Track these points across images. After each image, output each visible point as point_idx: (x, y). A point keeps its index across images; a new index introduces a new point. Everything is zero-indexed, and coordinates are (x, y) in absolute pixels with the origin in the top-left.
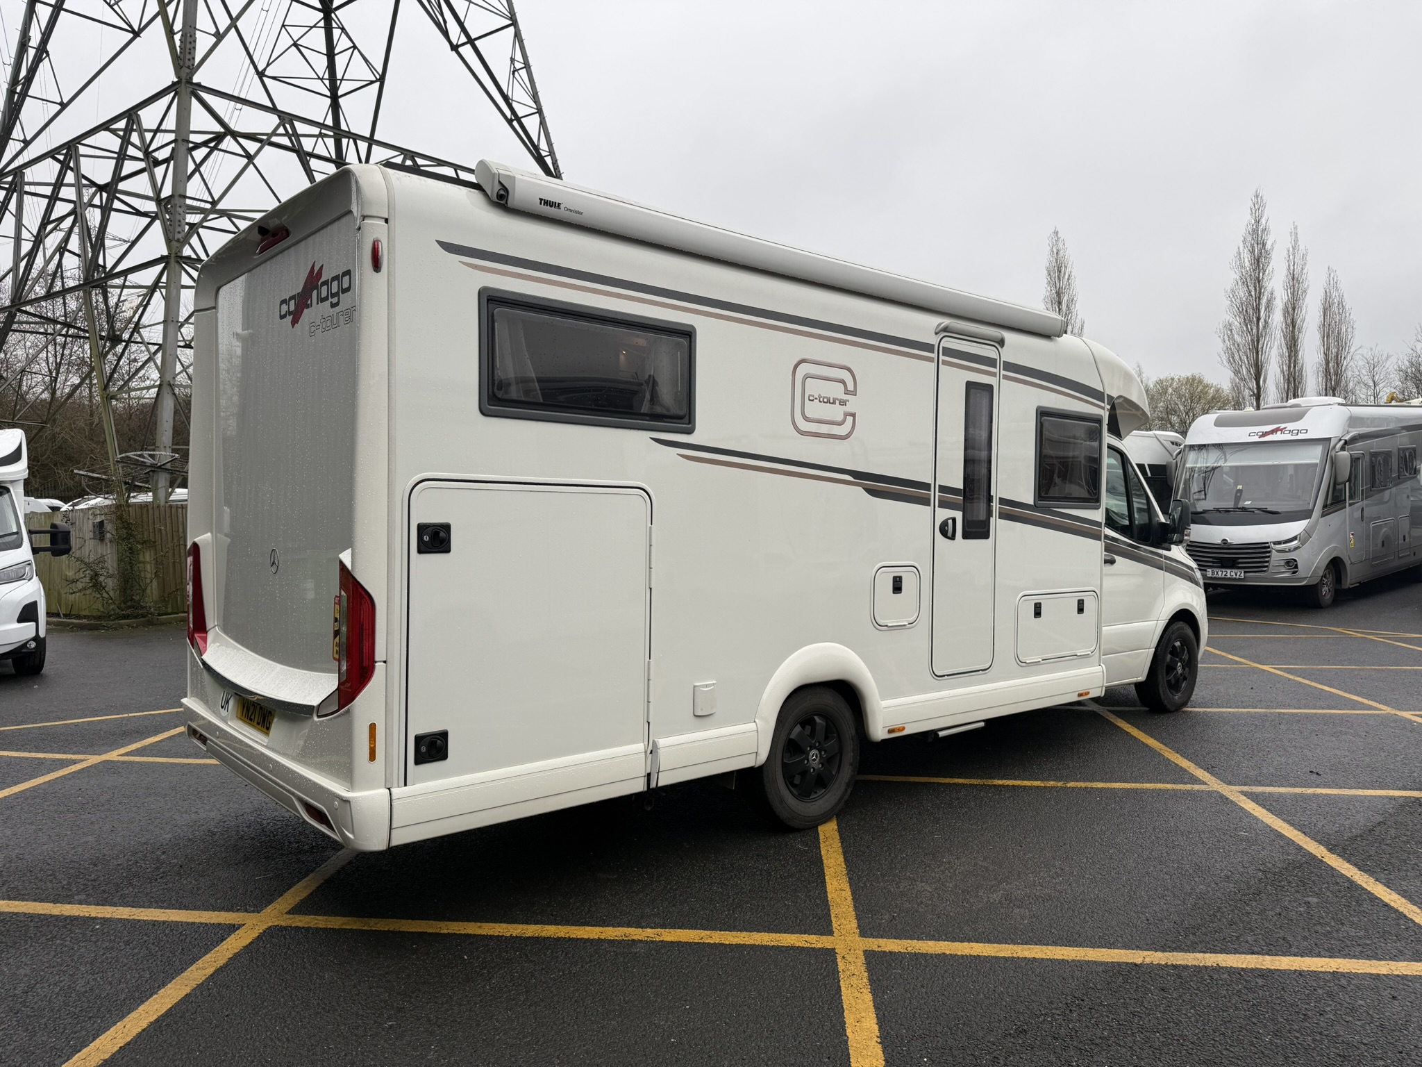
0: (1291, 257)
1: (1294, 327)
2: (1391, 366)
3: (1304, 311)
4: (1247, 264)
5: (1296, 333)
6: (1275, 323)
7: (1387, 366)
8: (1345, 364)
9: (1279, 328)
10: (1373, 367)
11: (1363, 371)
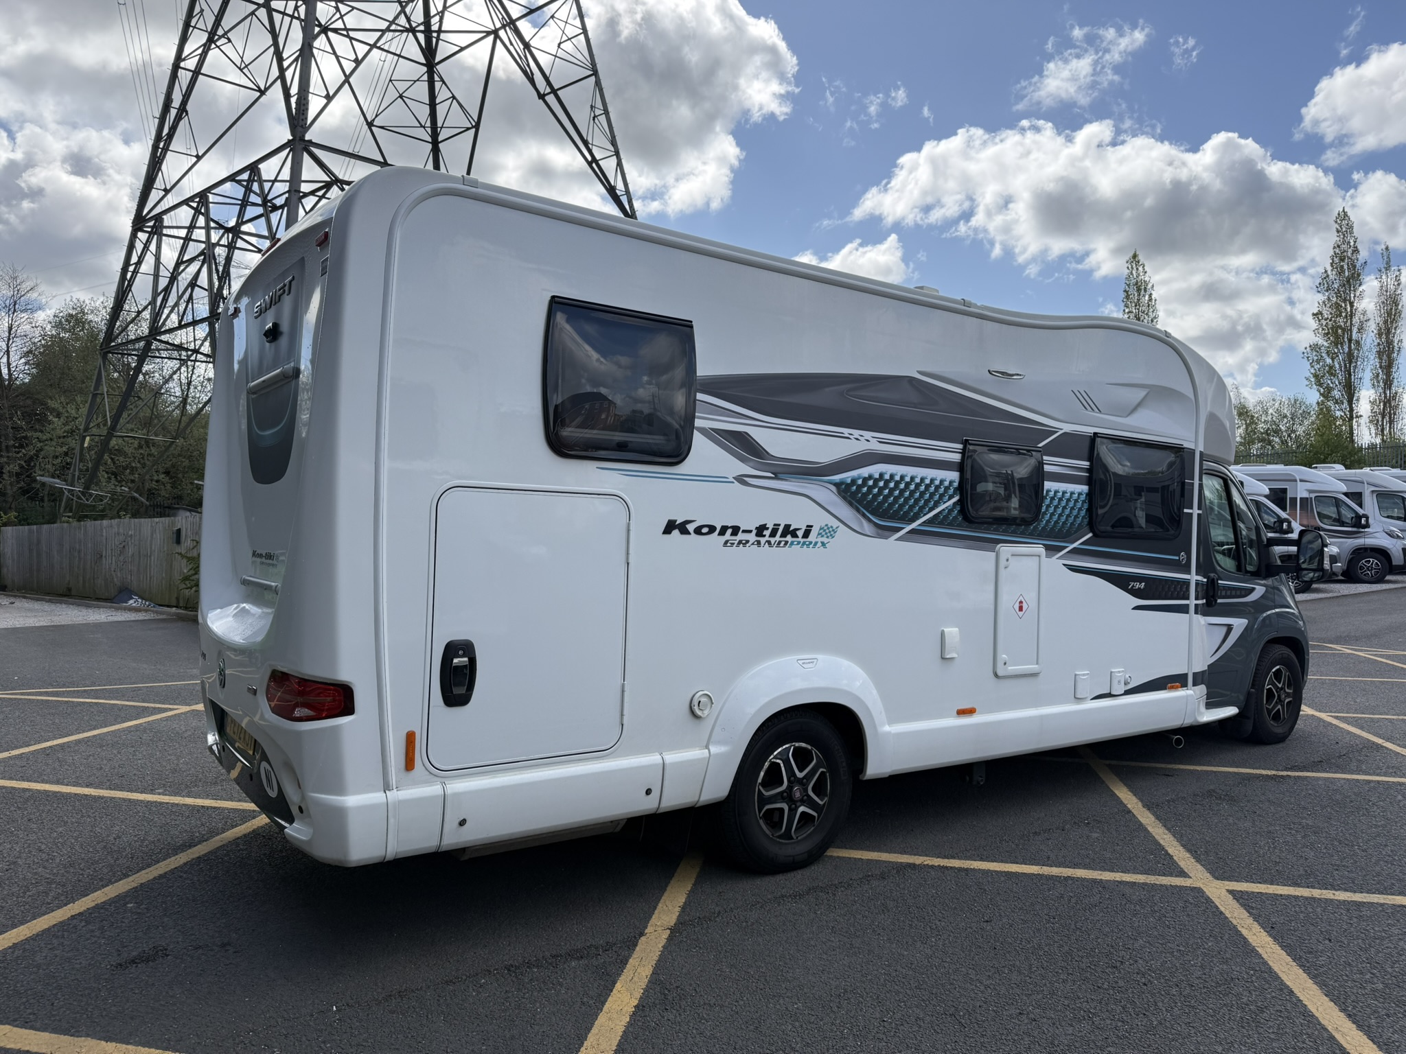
1: (1389, 348)
5: (1392, 355)
6: (1368, 344)
9: (1373, 347)
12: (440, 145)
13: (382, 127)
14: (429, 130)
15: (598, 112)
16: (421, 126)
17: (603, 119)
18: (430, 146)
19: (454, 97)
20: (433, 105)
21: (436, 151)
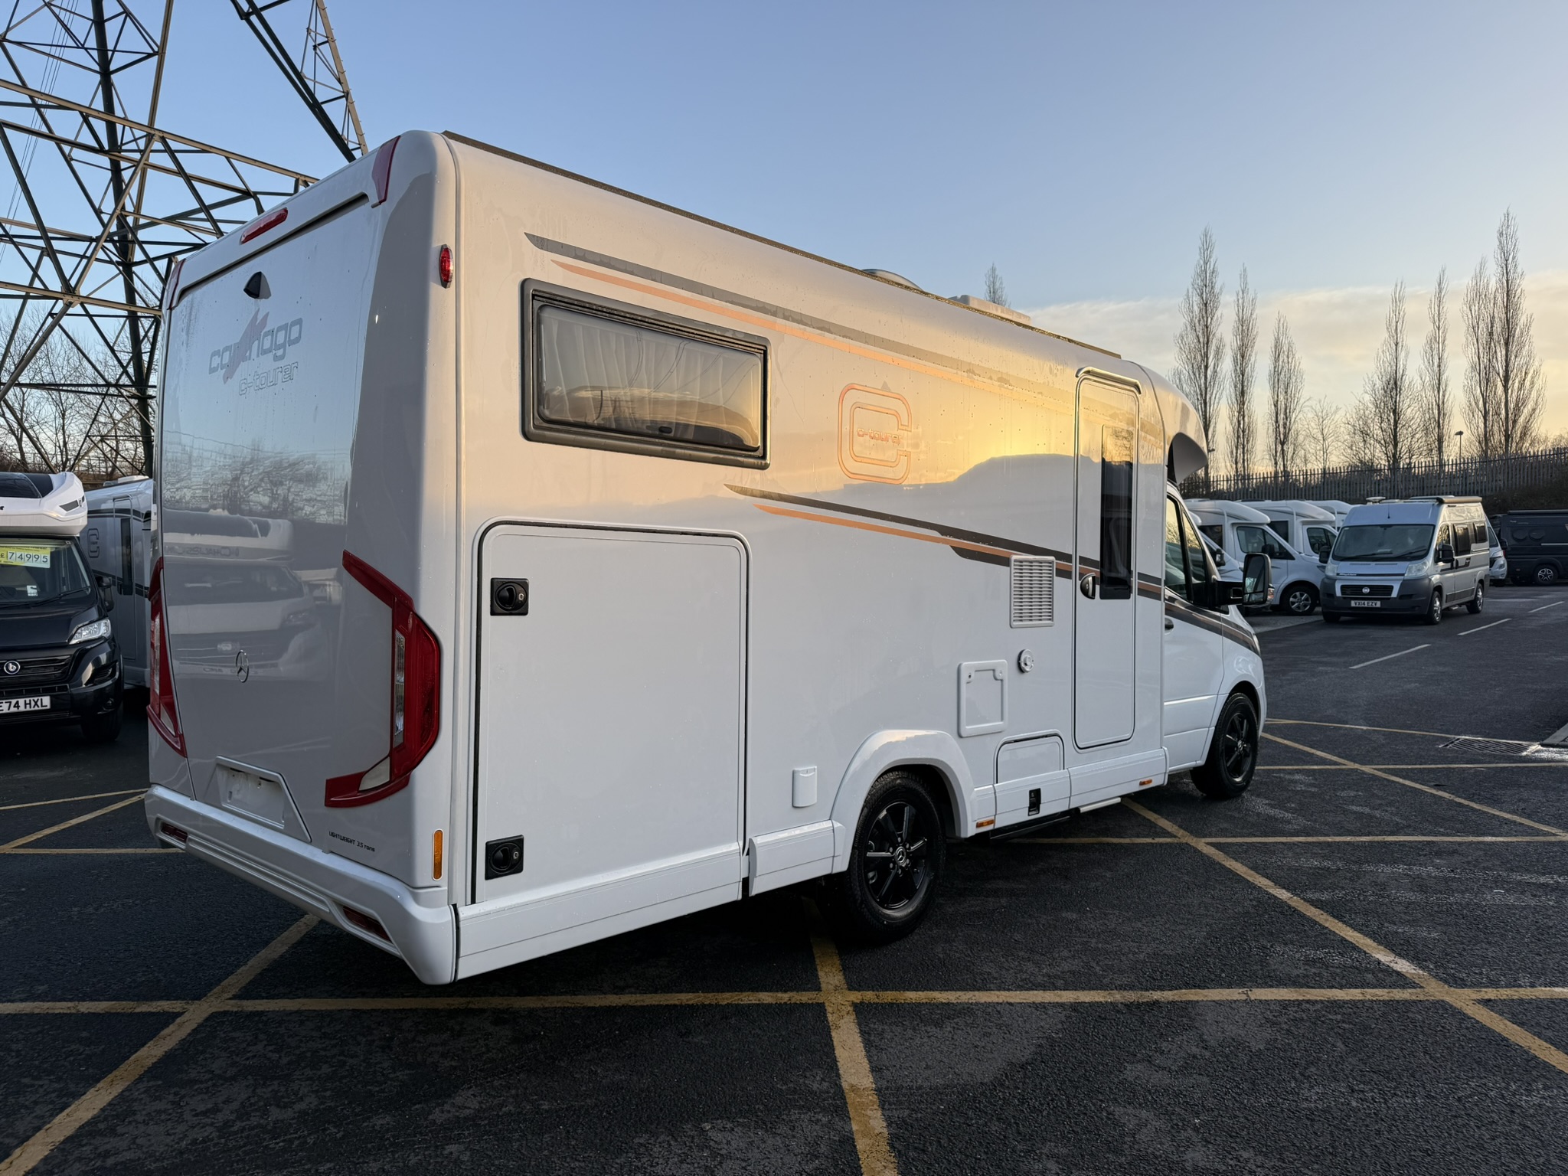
0: (1241, 301)
1: (1243, 376)
2: (1339, 417)
3: (1253, 359)
4: (1196, 309)
5: (1245, 384)
6: (1224, 371)
7: (1335, 420)
8: (1294, 416)
9: (1228, 375)
10: (1321, 419)
11: (1313, 424)
12: (112, 76)
13: (19, 44)
14: (95, 54)
15: (320, 40)
16: (82, 46)
17: (326, 48)
18: (98, 78)
19: (127, 13)
20: (99, 22)
21: (107, 85)
